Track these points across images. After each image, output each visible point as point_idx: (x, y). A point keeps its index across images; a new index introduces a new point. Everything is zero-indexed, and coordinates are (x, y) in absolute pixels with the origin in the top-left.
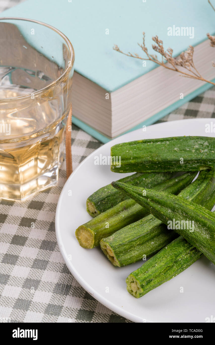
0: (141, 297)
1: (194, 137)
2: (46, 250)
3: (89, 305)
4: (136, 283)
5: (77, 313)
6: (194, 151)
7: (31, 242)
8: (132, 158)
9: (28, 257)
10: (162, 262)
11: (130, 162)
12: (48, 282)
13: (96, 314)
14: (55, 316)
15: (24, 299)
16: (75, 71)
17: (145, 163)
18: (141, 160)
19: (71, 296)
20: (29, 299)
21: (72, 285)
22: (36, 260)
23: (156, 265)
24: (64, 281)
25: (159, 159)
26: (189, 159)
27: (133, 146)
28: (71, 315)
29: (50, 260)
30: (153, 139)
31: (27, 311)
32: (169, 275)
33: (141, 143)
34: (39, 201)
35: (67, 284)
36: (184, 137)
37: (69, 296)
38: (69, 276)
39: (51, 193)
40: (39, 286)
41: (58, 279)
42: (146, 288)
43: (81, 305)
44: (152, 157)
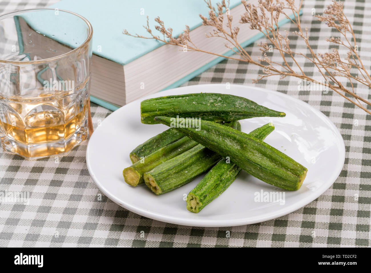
0: (200, 212)
1: (209, 93)
2: (80, 188)
3: (120, 221)
4: (196, 199)
5: (110, 227)
6: (209, 104)
7: (66, 184)
8: (158, 110)
9: (65, 194)
10: (211, 181)
11: (156, 114)
12: (83, 209)
13: (126, 226)
14: (92, 230)
15: (65, 221)
16: (94, 54)
17: (169, 114)
18: (165, 111)
19: (104, 216)
20: (69, 221)
21: (104, 209)
22: (72, 195)
23: (208, 184)
24: (97, 207)
25: (180, 111)
26: (205, 111)
27: (159, 100)
28: (105, 228)
29: (83, 194)
30: (176, 96)
31: (68, 228)
32: (218, 191)
33: (166, 98)
34: (70, 156)
35: (100, 209)
36: (201, 93)
37: (102, 217)
38: (100, 204)
39: (79, 150)
40: (77, 212)
41: (92, 206)
42: (204, 202)
43: (113, 222)
44: (174, 109)
